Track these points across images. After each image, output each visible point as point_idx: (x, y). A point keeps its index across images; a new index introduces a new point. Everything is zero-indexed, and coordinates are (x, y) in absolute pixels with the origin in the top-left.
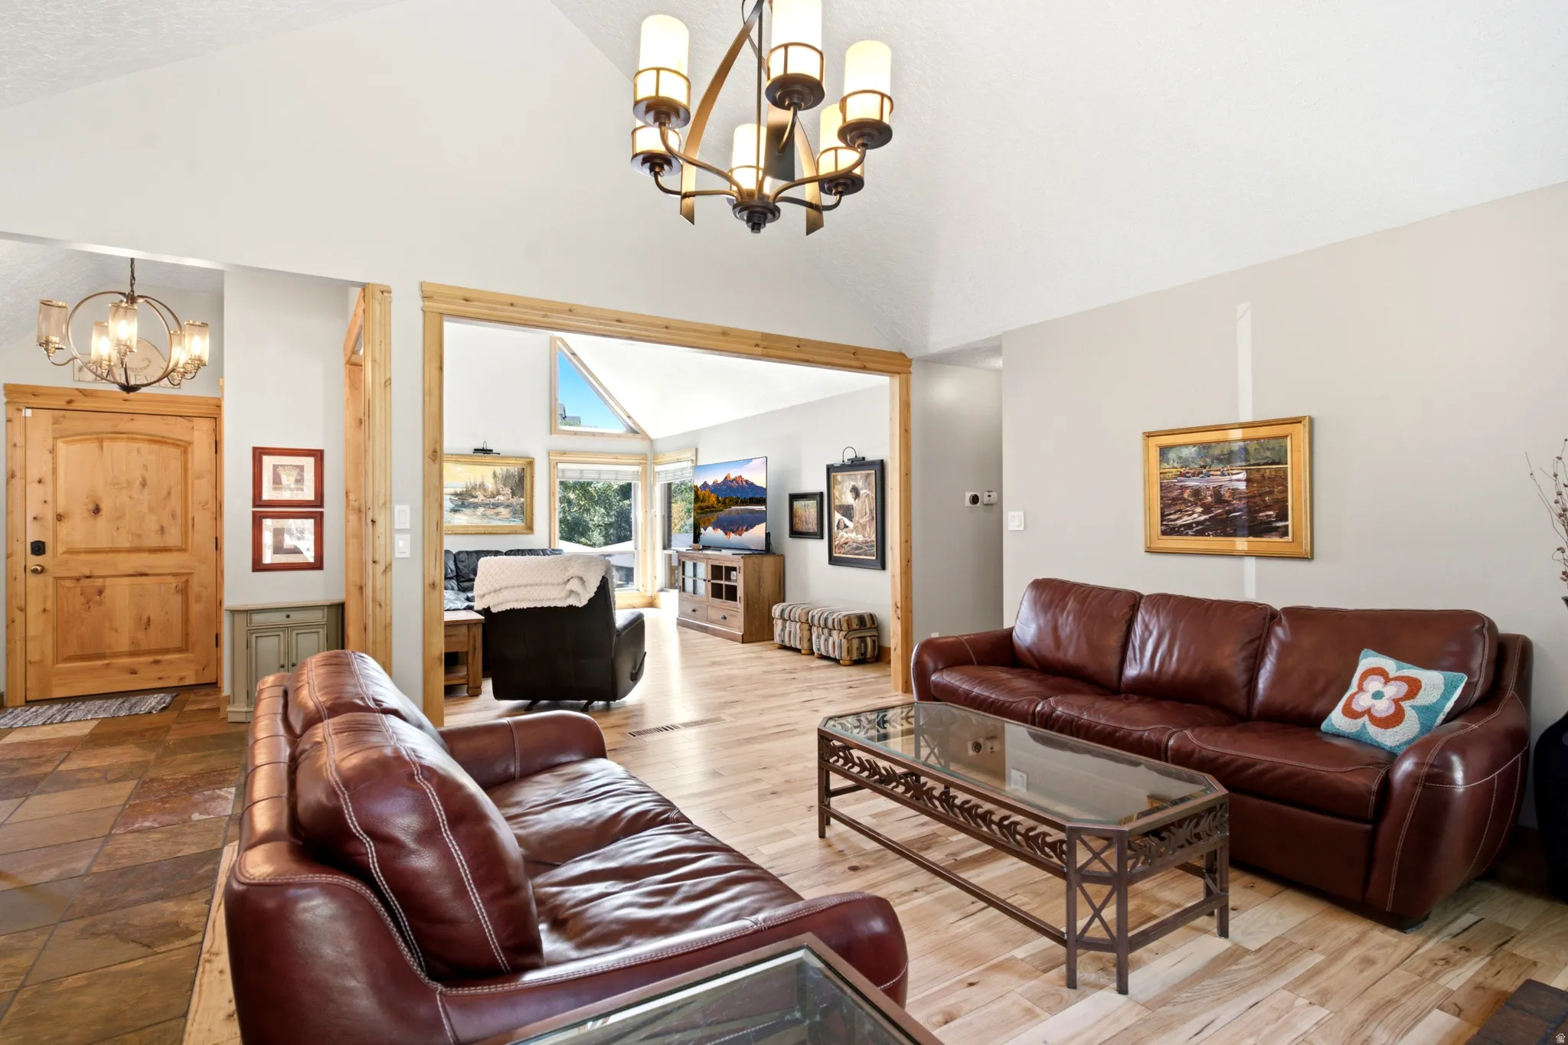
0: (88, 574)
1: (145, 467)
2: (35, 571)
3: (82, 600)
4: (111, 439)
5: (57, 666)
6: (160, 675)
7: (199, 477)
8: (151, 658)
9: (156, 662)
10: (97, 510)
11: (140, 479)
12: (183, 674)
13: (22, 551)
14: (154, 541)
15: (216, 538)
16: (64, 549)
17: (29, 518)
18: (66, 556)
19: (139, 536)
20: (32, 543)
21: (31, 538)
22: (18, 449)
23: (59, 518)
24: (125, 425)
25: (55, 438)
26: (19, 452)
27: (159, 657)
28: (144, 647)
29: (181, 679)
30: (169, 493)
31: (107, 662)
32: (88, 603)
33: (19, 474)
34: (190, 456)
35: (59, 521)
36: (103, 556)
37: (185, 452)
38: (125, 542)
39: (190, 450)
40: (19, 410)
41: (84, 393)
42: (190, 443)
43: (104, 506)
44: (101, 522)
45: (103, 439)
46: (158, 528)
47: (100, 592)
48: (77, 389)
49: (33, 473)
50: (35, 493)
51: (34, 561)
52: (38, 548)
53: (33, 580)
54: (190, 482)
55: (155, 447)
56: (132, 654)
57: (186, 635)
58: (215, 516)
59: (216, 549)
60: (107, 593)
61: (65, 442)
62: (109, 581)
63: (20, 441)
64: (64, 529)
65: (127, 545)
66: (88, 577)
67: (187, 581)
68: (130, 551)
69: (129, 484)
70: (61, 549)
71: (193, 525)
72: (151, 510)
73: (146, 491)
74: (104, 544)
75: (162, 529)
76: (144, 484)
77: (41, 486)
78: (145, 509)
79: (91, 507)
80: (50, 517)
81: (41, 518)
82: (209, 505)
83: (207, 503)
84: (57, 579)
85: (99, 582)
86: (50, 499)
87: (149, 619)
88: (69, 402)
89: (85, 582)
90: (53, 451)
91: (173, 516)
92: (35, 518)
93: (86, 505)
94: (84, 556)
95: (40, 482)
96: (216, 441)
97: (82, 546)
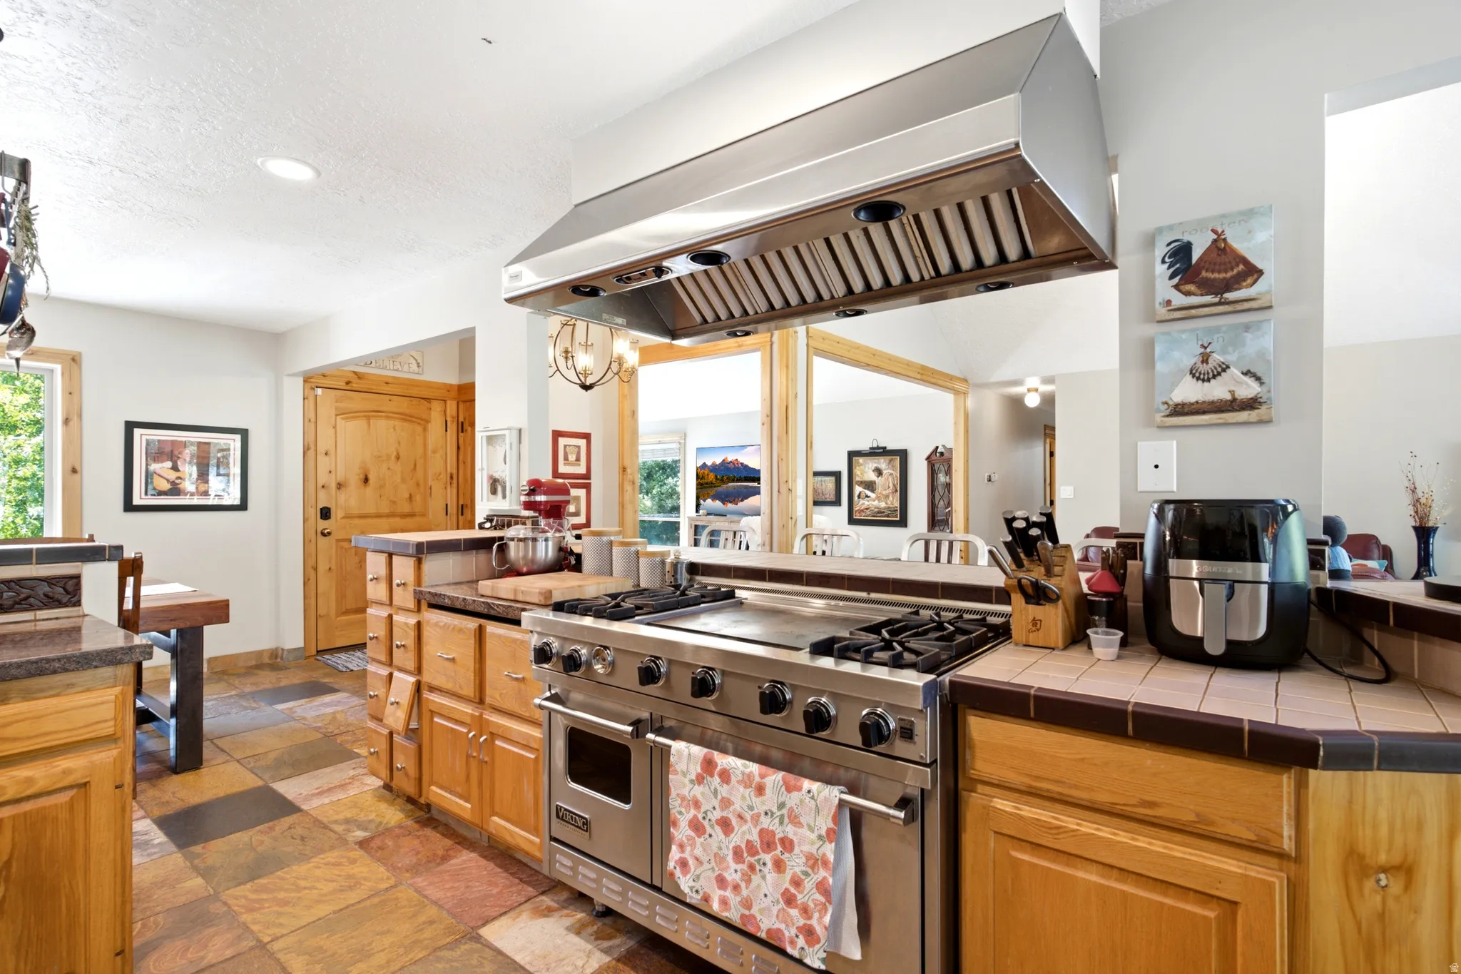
1: (399, 443)
2: (323, 534)
3: (356, 559)
4: (375, 417)
5: (339, 619)
7: (435, 452)
10: (366, 480)
11: (395, 453)
13: (314, 514)
14: (406, 508)
15: (447, 505)
16: (343, 515)
17: (319, 486)
18: (344, 520)
19: (394, 502)
20: (321, 509)
21: (320, 506)
22: (311, 425)
23: (339, 486)
25: (337, 415)
26: (312, 427)
30: (415, 466)
33: (313, 448)
34: (428, 433)
35: (340, 489)
36: (369, 521)
37: (426, 430)
40: (312, 389)
41: (358, 375)
42: (428, 422)
43: (371, 477)
44: (369, 491)
45: (369, 416)
46: (408, 496)
48: (354, 372)
49: (322, 447)
50: (323, 464)
51: (323, 524)
52: (325, 513)
53: (322, 540)
54: (429, 456)
55: (406, 424)
58: (445, 485)
59: (447, 514)
61: (343, 419)
63: (312, 416)
64: (343, 496)
65: (386, 510)
68: (388, 516)
69: (388, 457)
70: (341, 514)
71: (431, 494)
72: (403, 480)
73: (399, 463)
74: (371, 509)
75: (411, 497)
76: (398, 458)
77: (327, 458)
78: (398, 479)
79: (362, 477)
80: (333, 486)
81: (327, 486)
82: (441, 476)
84: (338, 541)
86: (333, 469)
88: (348, 383)
90: (335, 427)
91: (418, 484)
92: (323, 487)
93: (359, 475)
94: (356, 521)
95: (326, 454)
96: (446, 421)
97: (356, 512)
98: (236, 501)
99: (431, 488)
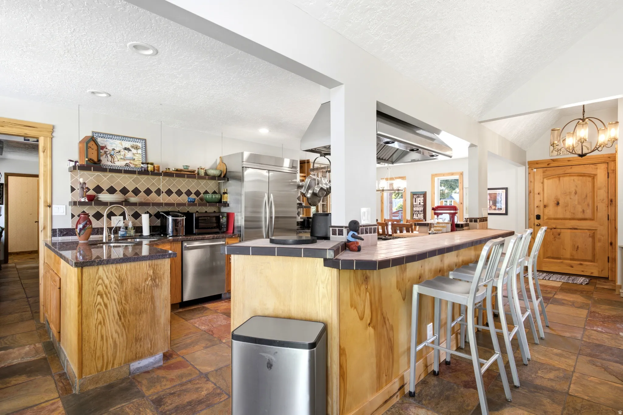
0: (555, 227)
1: (576, 186)
2: (537, 225)
3: (553, 237)
4: (563, 176)
5: (544, 259)
6: (583, 270)
7: (600, 189)
8: (579, 262)
9: (581, 264)
10: (558, 204)
11: (574, 191)
12: (592, 271)
13: (533, 218)
14: (580, 216)
15: (608, 215)
16: (546, 218)
17: (535, 207)
18: (547, 220)
19: (574, 213)
20: (536, 215)
21: (536, 214)
22: (532, 183)
23: (545, 206)
24: (569, 170)
25: (544, 178)
26: (532, 184)
27: (582, 263)
28: (576, 258)
29: (592, 273)
30: (586, 196)
31: (562, 261)
32: (555, 238)
33: (532, 192)
34: (595, 180)
36: (560, 221)
37: (594, 178)
38: (568, 215)
39: (595, 178)
40: (532, 169)
41: (553, 160)
42: (596, 175)
43: (560, 202)
44: (560, 208)
45: (560, 176)
47: (559, 235)
48: (551, 159)
49: (536, 191)
50: (537, 198)
51: (537, 221)
52: (538, 217)
53: (536, 228)
54: (596, 191)
55: (581, 178)
56: (571, 260)
57: (594, 255)
58: (607, 205)
59: (608, 220)
60: (561, 235)
61: (547, 179)
62: (562, 231)
63: (532, 181)
64: (546, 210)
65: (569, 217)
66: (555, 228)
67: (594, 233)
68: (570, 219)
69: (570, 193)
70: (545, 218)
71: (597, 209)
72: (579, 203)
73: (577, 196)
74: (561, 216)
75: (583, 211)
76: (576, 193)
77: (539, 195)
78: (576, 203)
79: (556, 202)
80: (542, 207)
81: (539, 207)
82: (605, 201)
83: (603, 200)
85: (559, 230)
86: (542, 200)
87: (578, 246)
88: (548, 164)
89: (553, 230)
90: (543, 183)
91: (588, 205)
92: (537, 207)
93: (554, 201)
94: (553, 221)
95: (539, 194)
96: (608, 173)
97: (553, 217)
98: (504, 212)
99: (597, 207)
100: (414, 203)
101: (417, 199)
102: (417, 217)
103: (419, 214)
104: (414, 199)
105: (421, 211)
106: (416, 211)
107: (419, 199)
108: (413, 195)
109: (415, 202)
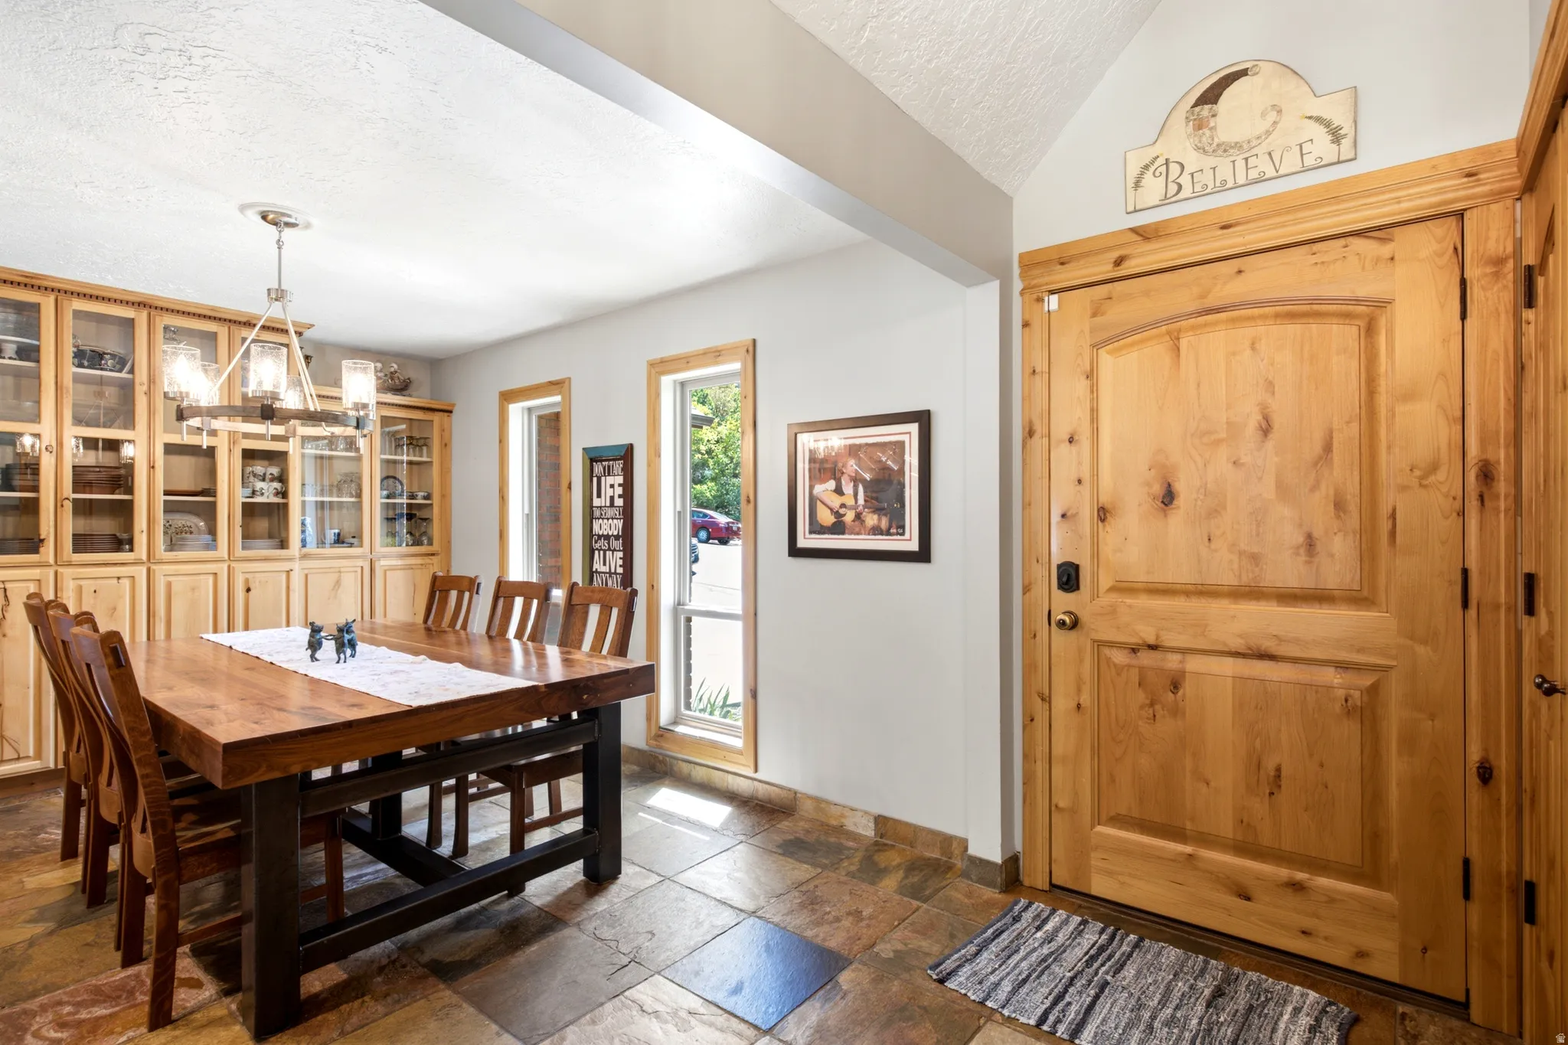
0: (1151, 640)
1: (1270, 386)
2: (1062, 624)
3: (1141, 697)
4: (1193, 328)
5: (1099, 828)
6: (1308, 923)
7: (1409, 396)
8: (1284, 873)
9: (1297, 887)
10: (1168, 497)
11: (1255, 418)
12: (1367, 942)
13: (1046, 580)
14: (1290, 572)
15: (1465, 572)
16: (1109, 583)
17: (1055, 518)
18: (1114, 598)
19: (1255, 558)
20: (1059, 566)
21: (1057, 559)
22: (1038, 378)
23: (1103, 514)
24: (1228, 287)
25: (1095, 348)
26: (1039, 383)
27: (1301, 876)
28: (1266, 839)
29: (1361, 954)
30: (1328, 448)
31: (1188, 849)
32: (1152, 704)
33: (1039, 428)
34: (1382, 340)
35: (1103, 520)
36: (1179, 603)
37: (1370, 330)
38: (1225, 571)
39: (1382, 322)
40: (1040, 300)
41: (1143, 234)
42: (1382, 304)
43: (1180, 487)
44: (1177, 525)
45: (1179, 331)
46: (1301, 539)
47: (1175, 686)
48: (1133, 230)
49: (1061, 430)
50: (1067, 463)
51: (1063, 602)
52: (1069, 578)
53: (1060, 638)
54: (1383, 412)
55: (1293, 329)
56: (1241, 849)
57: (1373, 838)
58: (1458, 504)
59: (1465, 604)
60: (1188, 688)
61: (1111, 353)
62: (1194, 664)
63: (1041, 366)
64: (1110, 536)
65: (1228, 579)
66: (1153, 647)
67: (1373, 690)
68: (1239, 593)
69: (1234, 430)
70: (1105, 582)
71: (1393, 533)
72: (1283, 490)
73: (1270, 444)
74: (1181, 573)
75: (1310, 544)
76: (1266, 429)
77: (1074, 448)
78: (1267, 489)
79: (1158, 489)
80: (1087, 513)
81: (1075, 515)
82: (1441, 475)
83: (1434, 467)
84: (1100, 644)
85: (1173, 661)
86: (1086, 477)
87: (1278, 770)
88: (1119, 262)
89: (1146, 658)
90: (1091, 375)
91: (1339, 506)
92: (1064, 516)
93: (1148, 485)
94: (1144, 602)
95: (1071, 441)
96: (1463, 282)
97: (1141, 577)
98: (913, 546)
99: (1393, 516)
100: (596, 502)
101: (603, 478)
102: (605, 564)
103: (609, 549)
104: (595, 479)
105: (617, 537)
106: (600, 537)
107: (610, 480)
108: (593, 460)
109: (599, 496)
